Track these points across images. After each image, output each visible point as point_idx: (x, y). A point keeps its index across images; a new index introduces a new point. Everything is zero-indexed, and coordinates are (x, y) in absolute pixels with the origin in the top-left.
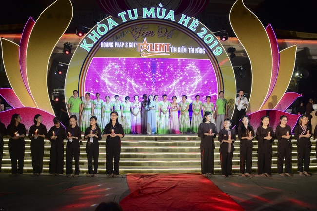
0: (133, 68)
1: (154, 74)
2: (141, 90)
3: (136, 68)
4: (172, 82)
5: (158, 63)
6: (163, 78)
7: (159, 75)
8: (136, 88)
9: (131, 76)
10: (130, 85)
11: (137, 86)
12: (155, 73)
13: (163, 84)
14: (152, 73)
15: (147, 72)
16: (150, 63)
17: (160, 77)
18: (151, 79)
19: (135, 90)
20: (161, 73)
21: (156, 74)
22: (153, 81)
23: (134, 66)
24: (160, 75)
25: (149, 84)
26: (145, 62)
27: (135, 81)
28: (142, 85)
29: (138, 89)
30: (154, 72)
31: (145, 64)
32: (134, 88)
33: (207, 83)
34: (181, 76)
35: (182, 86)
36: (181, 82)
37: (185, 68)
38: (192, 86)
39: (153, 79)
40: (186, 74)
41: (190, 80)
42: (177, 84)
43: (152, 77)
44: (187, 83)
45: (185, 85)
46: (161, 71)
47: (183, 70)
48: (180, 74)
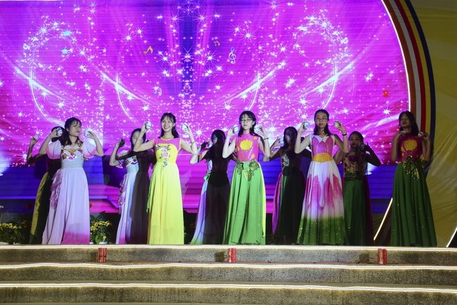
0: (120, 37)
1: (188, 56)
2: (146, 108)
3: (129, 38)
4: (249, 79)
5: (202, 18)
6: (219, 68)
7: (205, 59)
8: (127, 104)
9: (114, 62)
10: (110, 93)
11: (131, 96)
12: (192, 52)
13: (218, 87)
14: (184, 53)
15: (165, 49)
16: (175, 19)
17: (209, 65)
18: (180, 72)
19: (126, 111)
20: (213, 49)
21: (198, 52)
22: (187, 77)
23: (124, 31)
24: (210, 58)
25: (171, 87)
26: (160, 17)
27: (126, 82)
28: (151, 92)
29: (134, 107)
30: (188, 46)
31: (161, 23)
32: (121, 103)
33: (374, 80)
34: (281, 57)
35: (283, 91)
36: (282, 77)
37: (293, 30)
38: (320, 89)
39: (184, 73)
40: (296, 52)
41: (313, 70)
42: (267, 84)
43: (184, 64)
44: (301, 82)
45: (293, 87)
46: (211, 43)
47: (286, 38)
48: (277, 50)
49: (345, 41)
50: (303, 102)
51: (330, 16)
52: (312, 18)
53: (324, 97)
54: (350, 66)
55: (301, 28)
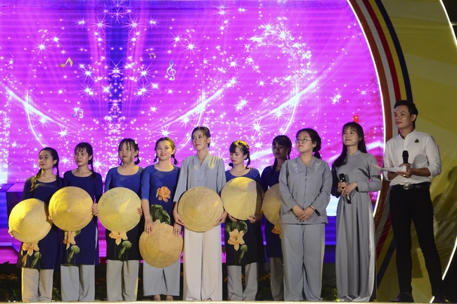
0: (31, 44)
1: (116, 71)
2: (63, 134)
3: (42, 47)
4: (191, 100)
5: (134, 25)
6: (155, 86)
7: (138, 75)
8: (40, 128)
9: (23, 76)
10: (18, 114)
11: (44, 119)
12: (121, 67)
13: (153, 109)
14: (111, 68)
15: (88, 62)
16: (100, 25)
17: (143, 82)
18: (106, 90)
19: (38, 137)
20: (147, 62)
21: (128, 66)
22: (115, 96)
23: (36, 38)
24: (144, 73)
25: (96, 108)
26: (82, 22)
27: (39, 101)
28: (69, 114)
29: (46, 131)
30: (116, 58)
31: (83, 29)
32: (31, 127)
33: (342, 101)
34: (231, 72)
35: (232, 115)
36: (231, 97)
37: (246, 42)
38: (278, 112)
39: (112, 90)
40: (250, 67)
41: (269, 90)
42: (213, 105)
43: (111, 80)
44: (254, 104)
45: (245, 109)
46: (146, 56)
47: (237, 50)
48: (226, 65)
49: (307, 55)
50: (257, 127)
51: (290, 26)
52: (268, 27)
53: (282, 121)
54: (314, 86)
55: (254, 39)
